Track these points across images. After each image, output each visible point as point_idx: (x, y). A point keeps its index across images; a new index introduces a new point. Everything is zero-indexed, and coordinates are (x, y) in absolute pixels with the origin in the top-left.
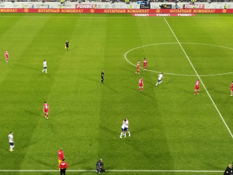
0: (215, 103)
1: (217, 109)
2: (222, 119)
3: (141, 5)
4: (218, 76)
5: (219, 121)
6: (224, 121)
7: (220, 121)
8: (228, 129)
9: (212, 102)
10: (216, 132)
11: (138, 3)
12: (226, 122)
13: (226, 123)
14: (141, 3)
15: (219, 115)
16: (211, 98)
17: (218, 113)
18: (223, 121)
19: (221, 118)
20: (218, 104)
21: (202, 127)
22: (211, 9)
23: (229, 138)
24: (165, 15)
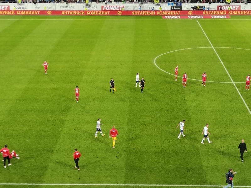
3: (171, 6)
11: (169, 4)
14: (172, 4)
22: (247, 11)
24: (197, 17)
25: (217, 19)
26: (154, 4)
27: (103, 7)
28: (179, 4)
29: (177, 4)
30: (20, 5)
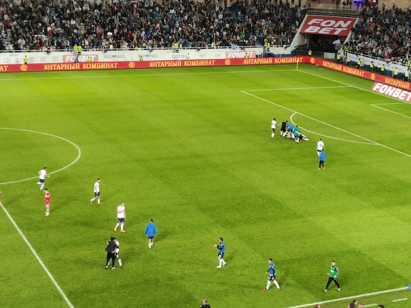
0: (23, 231)
2: (38, 258)
4: (23, 183)
5: (32, 262)
6: (41, 262)
7: (35, 262)
8: (49, 274)
9: (17, 232)
10: (28, 283)
12: (44, 263)
13: (45, 265)
15: (32, 253)
16: (14, 223)
17: (30, 249)
18: (38, 262)
19: (35, 257)
20: (28, 232)
21: (3, 278)
23: (52, 290)
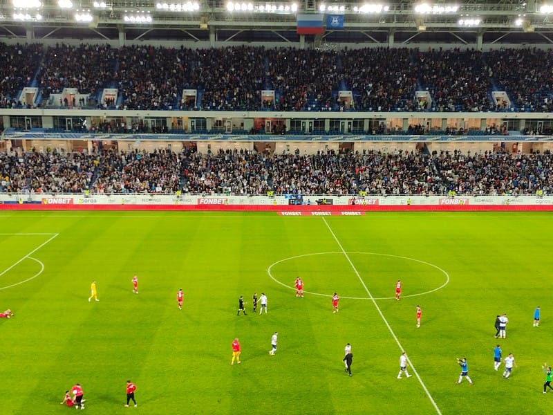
1: (400, 346)
3: (290, 200)
11: (286, 197)
14: (291, 197)
20: (402, 339)
24: (323, 213)
25: (348, 215)
26: (267, 197)
27: (199, 200)
28: (299, 197)
29: (296, 197)
30: (87, 197)
